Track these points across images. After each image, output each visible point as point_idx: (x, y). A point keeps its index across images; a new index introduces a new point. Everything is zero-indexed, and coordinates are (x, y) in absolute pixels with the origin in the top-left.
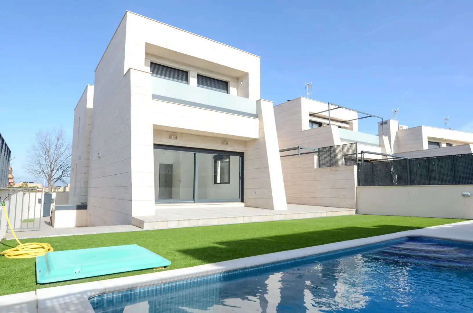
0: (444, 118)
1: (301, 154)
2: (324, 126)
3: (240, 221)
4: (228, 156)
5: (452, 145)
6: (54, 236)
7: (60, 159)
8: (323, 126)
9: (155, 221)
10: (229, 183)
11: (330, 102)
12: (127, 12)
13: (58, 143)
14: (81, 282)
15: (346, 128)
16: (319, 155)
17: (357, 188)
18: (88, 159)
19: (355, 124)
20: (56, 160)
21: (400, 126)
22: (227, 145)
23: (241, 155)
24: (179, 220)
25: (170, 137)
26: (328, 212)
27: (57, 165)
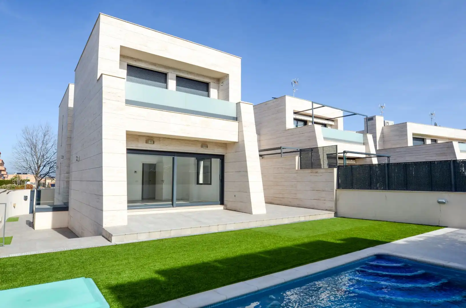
0: (430, 113)
1: (283, 153)
4: (209, 158)
5: (437, 140)
7: (48, 155)
8: (308, 124)
9: (125, 234)
10: (211, 184)
12: (101, 15)
13: (45, 139)
15: (331, 126)
16: (300, 156)
17: (337, 191)
18: (70, 160)
19: (341, 121)
20: (43, 156)
21: (385, 121)
22: (206, 148)
23: (222, 158)
24: (149, 232)
25: (147, 142)
26: (306, 216)
27: (43, 162)
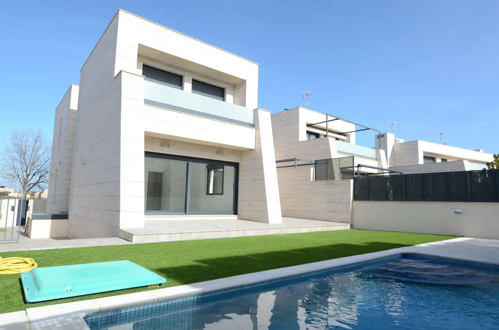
0: (439, 133)
1: (298, 165)
2: (322, 137)
3: (234, 235)
4: (222, 166)
5: (447, 160)
6: (35, 249)
7: (38, 163)
8: (320, 138)
9: (146, 234)
10: (222, 194)
11: (327, 113)
12: (120, 10)
13: (36, 146)
14: (73, 301)
15: (343, 140)
16: (315, 168)
17: (353, 203)
18: (71, 165)
19: (353, 136)
20: (33, 164)
21: (396, 139)
22: (221, 154)
23: (236, 166)
24: (170, 234)
25: (162, 145)
26: (323, 226)
27: (33, 170)
